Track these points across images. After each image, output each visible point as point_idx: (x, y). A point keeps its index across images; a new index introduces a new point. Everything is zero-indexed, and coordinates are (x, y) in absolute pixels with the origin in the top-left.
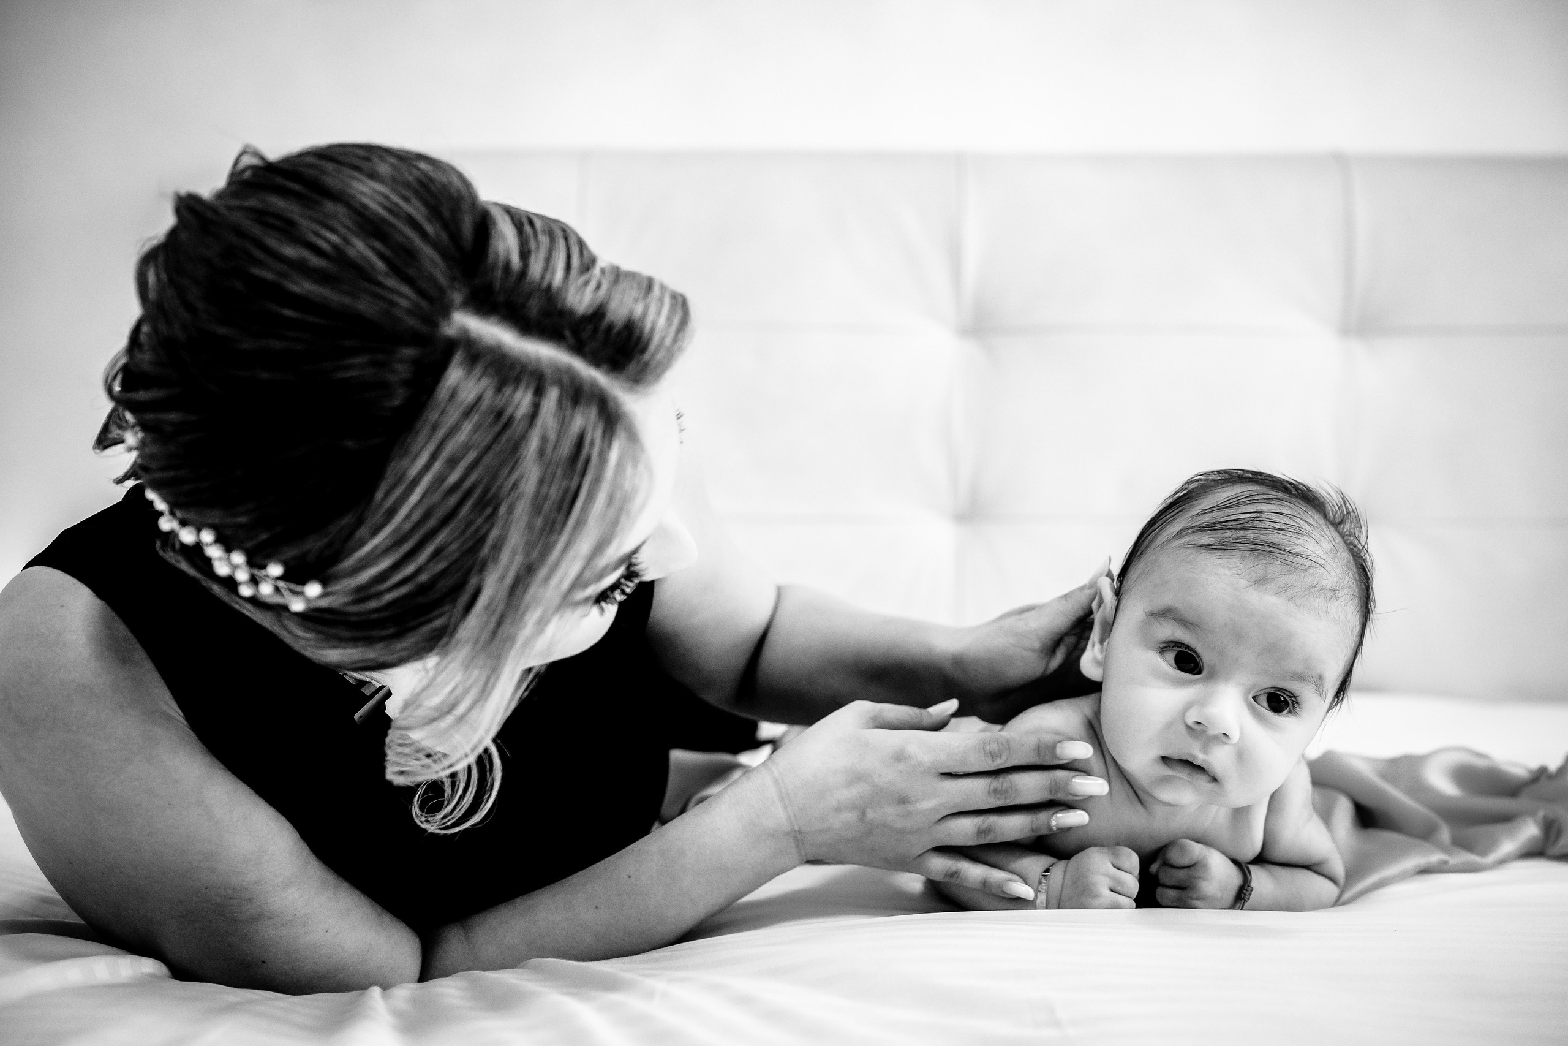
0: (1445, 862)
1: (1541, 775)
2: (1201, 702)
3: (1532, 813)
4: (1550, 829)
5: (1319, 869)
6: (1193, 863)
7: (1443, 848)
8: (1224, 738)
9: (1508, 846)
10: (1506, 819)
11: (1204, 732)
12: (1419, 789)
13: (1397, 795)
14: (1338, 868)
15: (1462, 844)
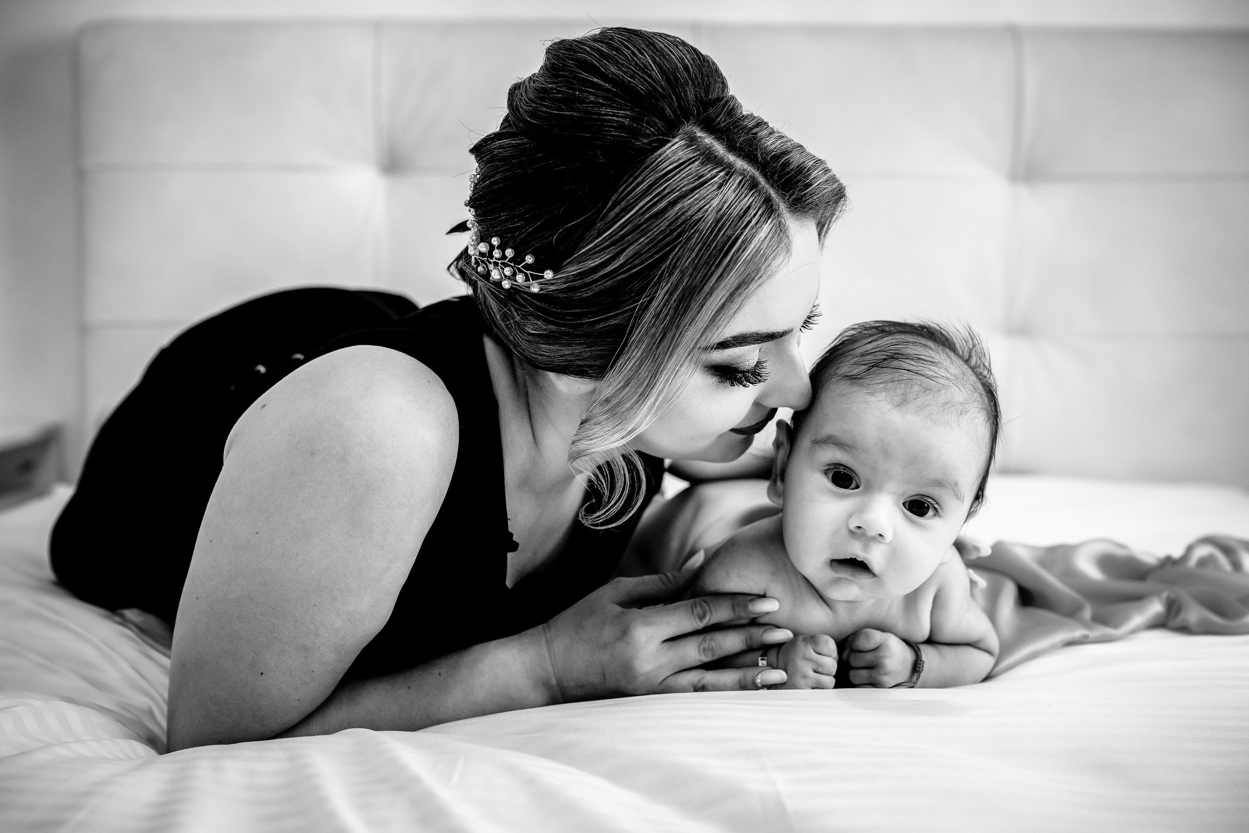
0: (1086, 637)
1: (1168, 562)
2: (860, 510)
3: (1157, 594)
4: (1173, 608)
5: (977, 645)
6: (877, 646)
7: (1086, 625)
8: (880, 539)
9: (1138, 619)
10: (1137, 598)
11: (864, 535)
12: (1070, 574)
13: (1051, 580)
14: (994, 643)
15: (1100, 620)
